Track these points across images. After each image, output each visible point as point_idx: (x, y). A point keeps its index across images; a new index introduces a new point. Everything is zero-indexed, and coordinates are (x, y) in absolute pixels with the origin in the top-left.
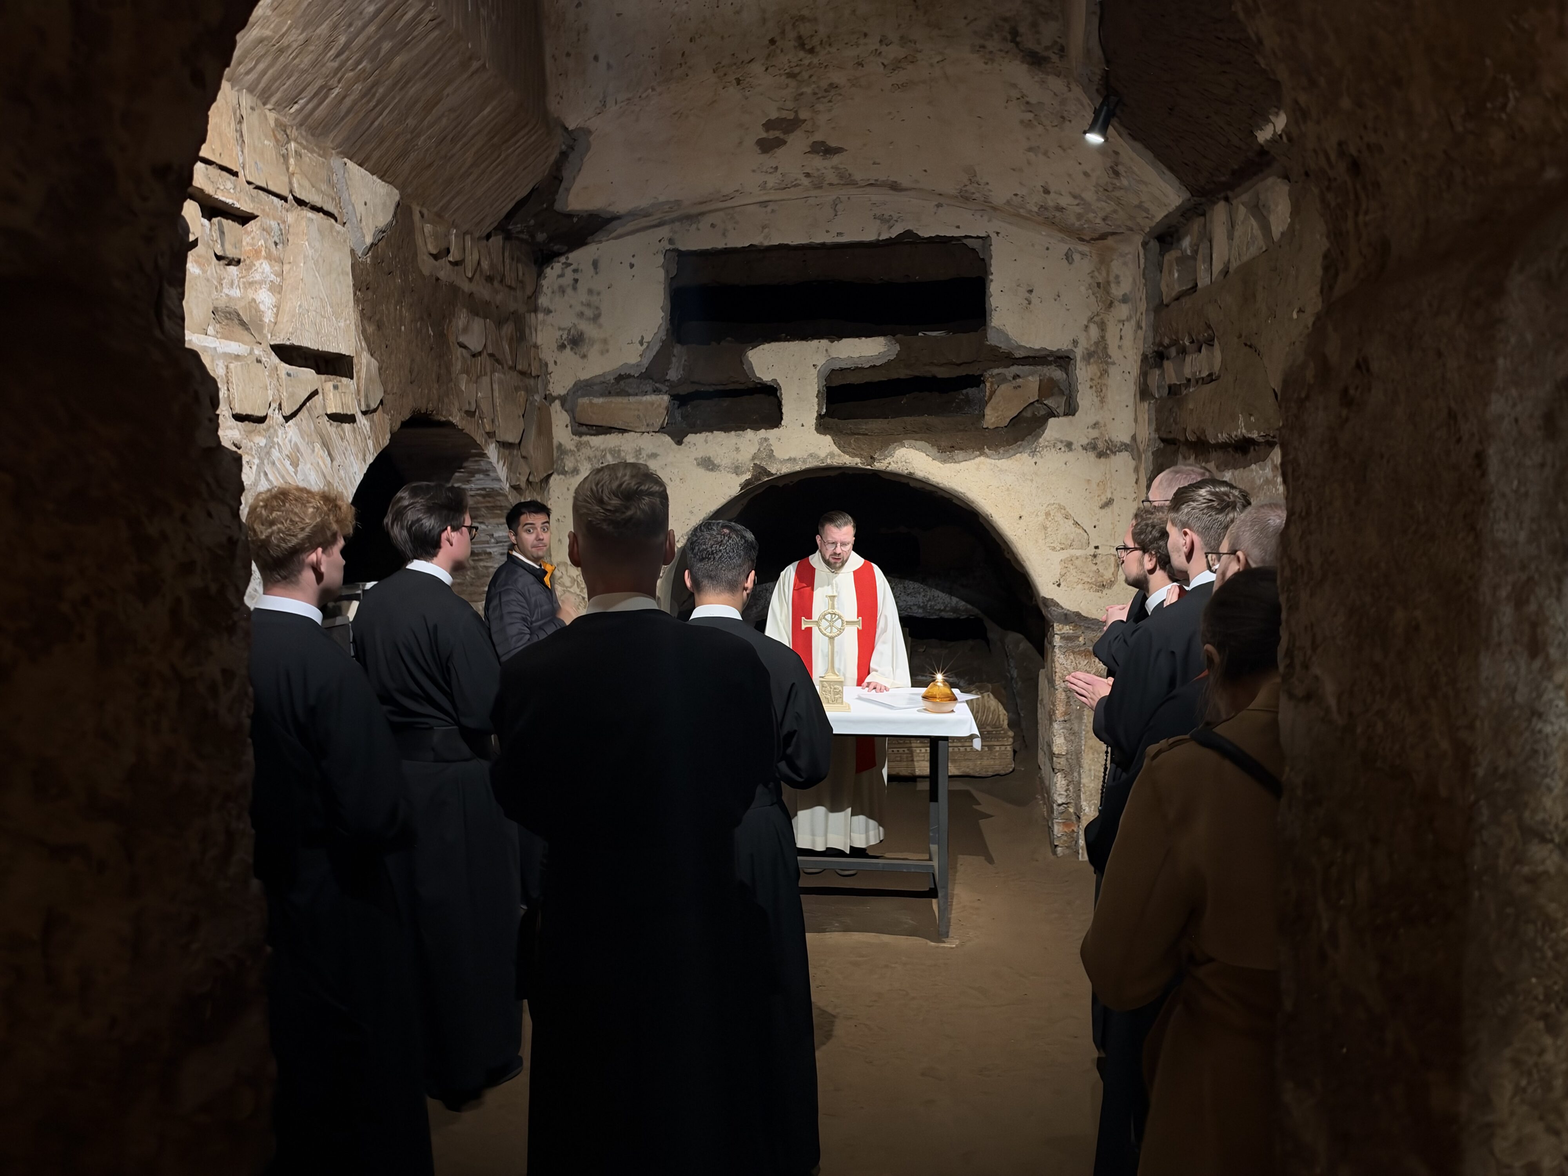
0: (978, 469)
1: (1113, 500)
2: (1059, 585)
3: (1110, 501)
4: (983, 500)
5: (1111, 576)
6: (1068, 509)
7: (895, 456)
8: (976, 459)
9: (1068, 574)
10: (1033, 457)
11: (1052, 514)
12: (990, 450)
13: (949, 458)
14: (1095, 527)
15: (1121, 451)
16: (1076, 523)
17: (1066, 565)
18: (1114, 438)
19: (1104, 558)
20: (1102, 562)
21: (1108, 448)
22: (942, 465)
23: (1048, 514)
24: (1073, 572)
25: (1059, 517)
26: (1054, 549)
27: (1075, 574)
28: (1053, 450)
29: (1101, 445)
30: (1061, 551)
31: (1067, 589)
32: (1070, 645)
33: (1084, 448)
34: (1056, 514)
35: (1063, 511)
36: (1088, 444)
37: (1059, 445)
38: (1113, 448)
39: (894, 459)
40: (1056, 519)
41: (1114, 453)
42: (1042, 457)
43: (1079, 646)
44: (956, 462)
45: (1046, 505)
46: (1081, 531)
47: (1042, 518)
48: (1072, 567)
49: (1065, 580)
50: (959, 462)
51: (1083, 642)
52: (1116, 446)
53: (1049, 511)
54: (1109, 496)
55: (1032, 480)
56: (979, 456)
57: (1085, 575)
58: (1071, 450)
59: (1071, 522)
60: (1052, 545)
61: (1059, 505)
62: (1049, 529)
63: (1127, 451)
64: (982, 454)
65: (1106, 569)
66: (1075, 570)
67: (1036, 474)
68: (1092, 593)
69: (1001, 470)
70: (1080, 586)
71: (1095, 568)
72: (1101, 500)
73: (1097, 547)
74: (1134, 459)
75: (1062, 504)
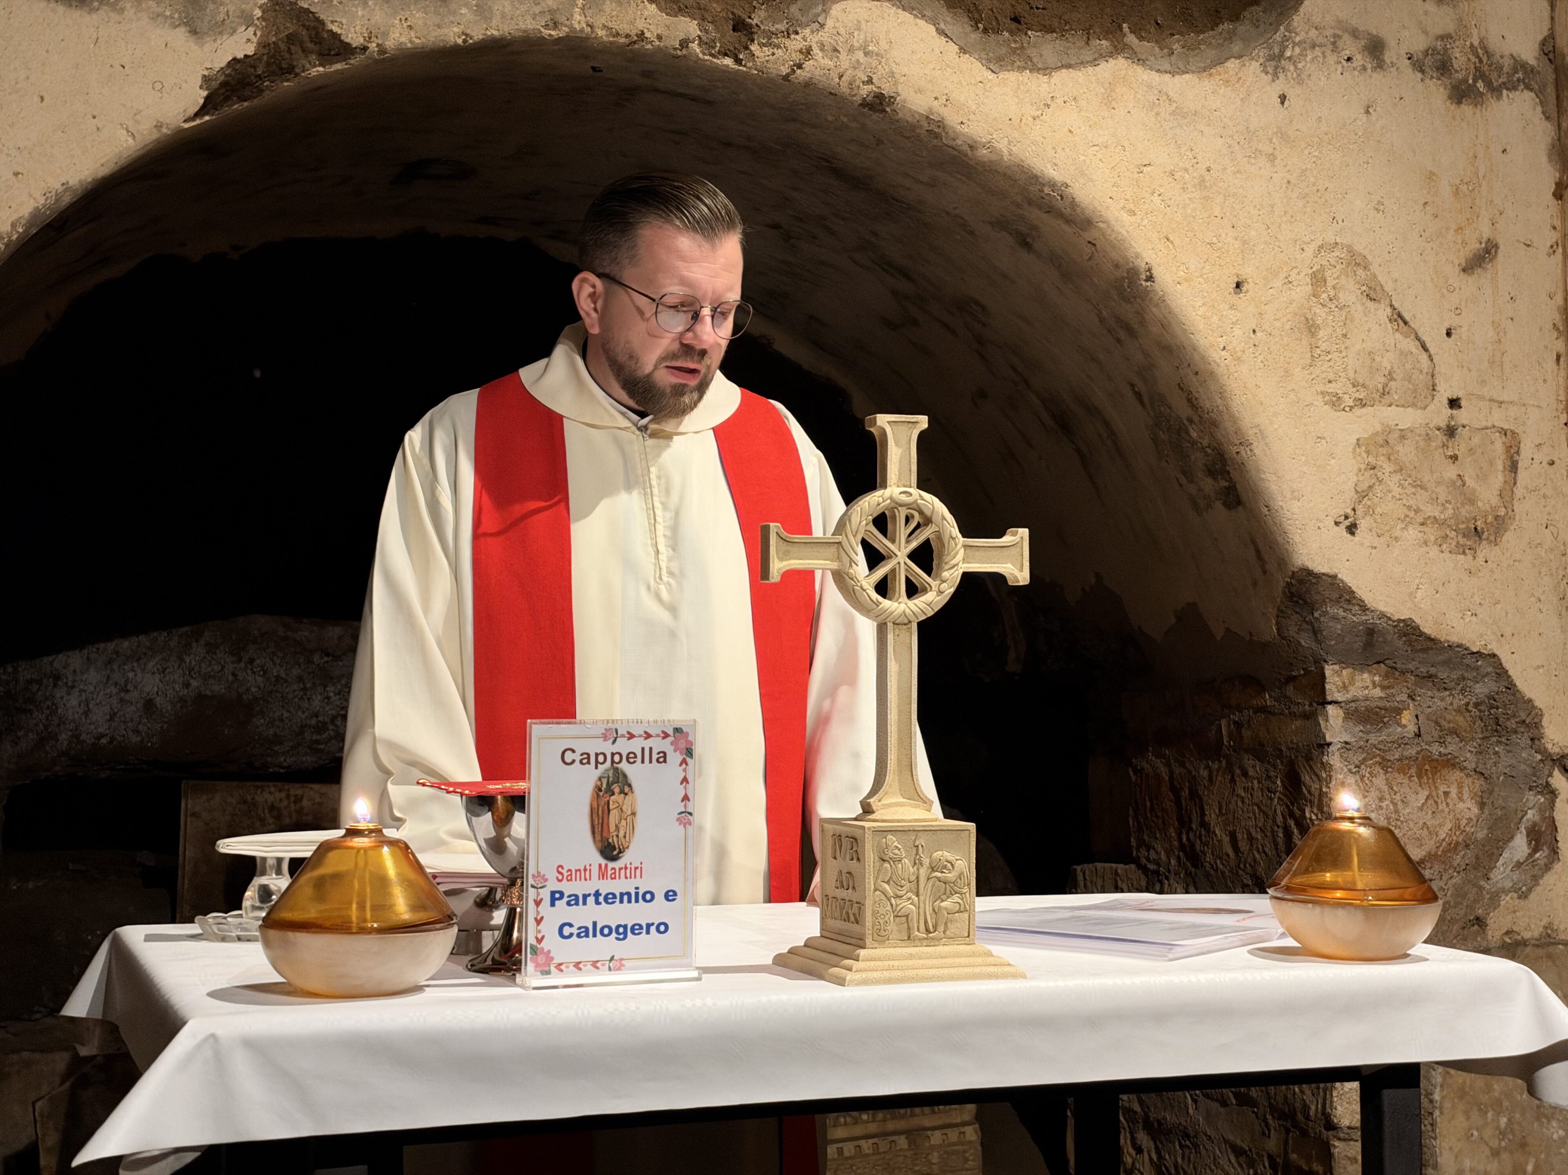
0: (1109, 101)
1: (1496, 246)
2: (1352, 529)
3: (1487, 251)
4: (1125, 216)
5: (1495, 501)
6: (1375, 268)
7: (830, 23)
8: (1103, 65)
9: (1378, 489)
10: (1275, 76)
11: (1330, 282)
12: (1141, 38)
13: (1014, 51)
14: (1449, 334)
15: (1515, 88)
16: (1399, 319)
17: (1371, 459)
18: (1494, 43)
19: (1476, 440)
20: (1471, 451)
21: (1480, 74)
22: (990, 76)
23: (1318, 279)
24: (1393, 482)
25: (1350, 294)
26: (1335, 402)
27: (1396, 491)
28: (1332, 59)
29: (1460, 60)
30: (1358, 411)
31: (1376, 542)
32: (1373, 739)
33: (1417, 64)
34: (1343, 281)
35: (1360, 272)
36: (1426, 53)
37: (1350, 47)
38: (1494, 76)
39: (824, 36)
40: (1342, 301)
41: (1496, 91)
42: (1301, 82)
43: (1401, 742)
44: (1035, 69)
45: (1313, 247)
46: (1411, 345)
47: (1302, 290)
48: (1388, 467)
49: (1370, 511)
50: (1047, 70)
51: (1412, 728)
52: (1500, 68)
53: (1322, 269)
54: (1486, 232)
55: (1272, 158)
56: (1111, 55)
57: (1425, 495)
58: (1380, 65)
59: (1384, 312)
60: (1332, 388)
61: (1351, 250)
62: (1321, 333)
63: (1528, 87)
64: (1119, 49)
65: (1482, 477)
66: (1397, 478)
67: (1282, 134)
68: (1446, 555)
69: (1178, 113)
70: (1413, 533)
71: (1451, 472)
72: (1464, 243)
73: (1454, 403)
74: (1548, 118)
75: (1358, 248)
